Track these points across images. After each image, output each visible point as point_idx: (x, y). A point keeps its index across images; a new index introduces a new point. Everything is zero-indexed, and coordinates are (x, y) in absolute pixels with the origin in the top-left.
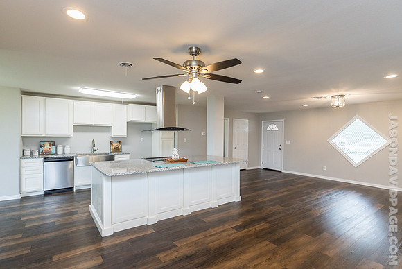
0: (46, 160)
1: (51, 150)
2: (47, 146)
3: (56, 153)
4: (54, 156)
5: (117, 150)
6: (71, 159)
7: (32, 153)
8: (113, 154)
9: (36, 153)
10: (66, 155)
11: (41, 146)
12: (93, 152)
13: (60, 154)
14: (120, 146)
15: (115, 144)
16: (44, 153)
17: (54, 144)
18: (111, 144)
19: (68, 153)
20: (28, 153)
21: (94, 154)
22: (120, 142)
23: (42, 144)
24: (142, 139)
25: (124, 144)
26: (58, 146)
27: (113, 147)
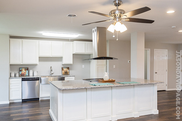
0: (23, 80)
1: (26, 73)
2: (24, 71)
3: (29, 75)
4: (28, 77)
5: (66, 73)
6: (38, 79)
7: (15, 75)
8: (64, 76)
9: (18, 75)
10: (34, 77)
11: (20, 71)
12: (51, 75)
13: (31, 76)
14: (68, 71)
15: (65, 69)
16: (22, 75)
17: (27, 69)
18: (62, 69)
19: (36, 76)
20: (13, 75)
21: (52, 76)
22: (68, 68)
23: (21, 69)
24: (83, 66)
25: (71, 69)
26: (30, 70)
27: (63, 72)
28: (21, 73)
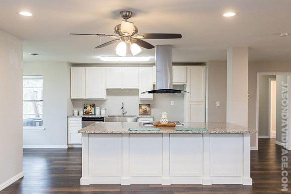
1: (92, 111)
2: (89, 108)
3: (95, 114)
4: (93, 116)
5: (145, 113)
9: (81, 113)
11: (85, 108)
12: (124, 114)
13: (98, 115)
14: (148, 109)
16: (87, 113)
18: (140, 107)
19: (104, 115)
20: (76, 113)
22: (149, 105)
23: (85, 106)
24: (172, 103)
25: (153, 107)
26: (96, 107)
27: (141, 110)
28: (85, 110)
